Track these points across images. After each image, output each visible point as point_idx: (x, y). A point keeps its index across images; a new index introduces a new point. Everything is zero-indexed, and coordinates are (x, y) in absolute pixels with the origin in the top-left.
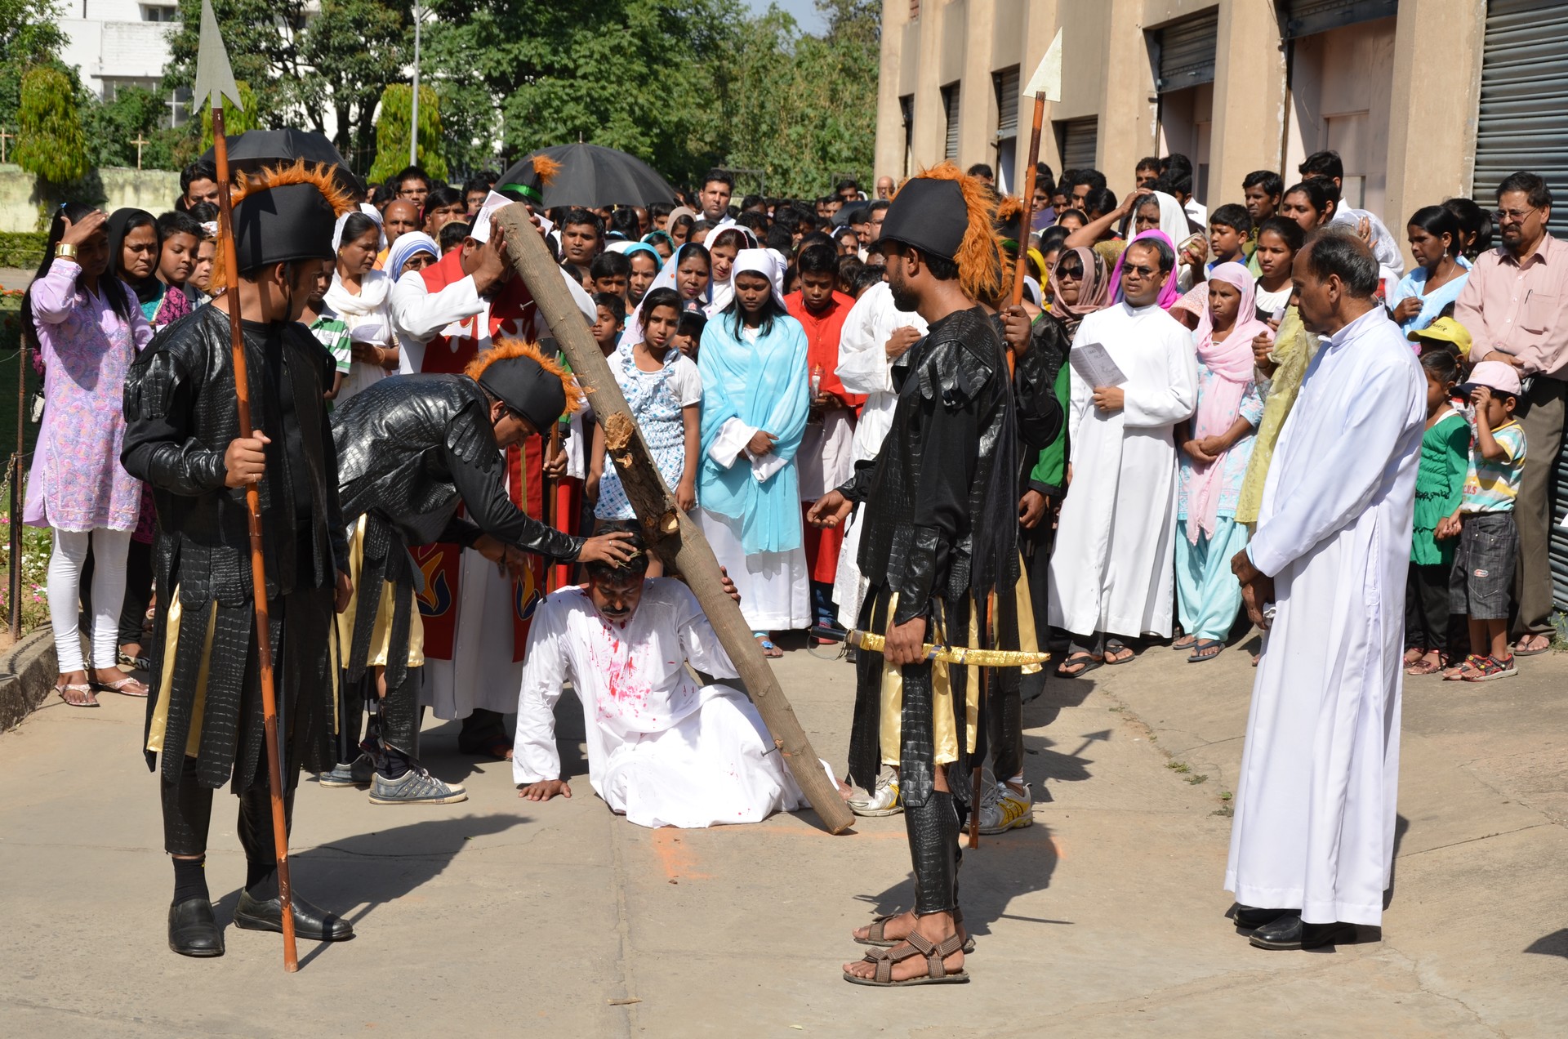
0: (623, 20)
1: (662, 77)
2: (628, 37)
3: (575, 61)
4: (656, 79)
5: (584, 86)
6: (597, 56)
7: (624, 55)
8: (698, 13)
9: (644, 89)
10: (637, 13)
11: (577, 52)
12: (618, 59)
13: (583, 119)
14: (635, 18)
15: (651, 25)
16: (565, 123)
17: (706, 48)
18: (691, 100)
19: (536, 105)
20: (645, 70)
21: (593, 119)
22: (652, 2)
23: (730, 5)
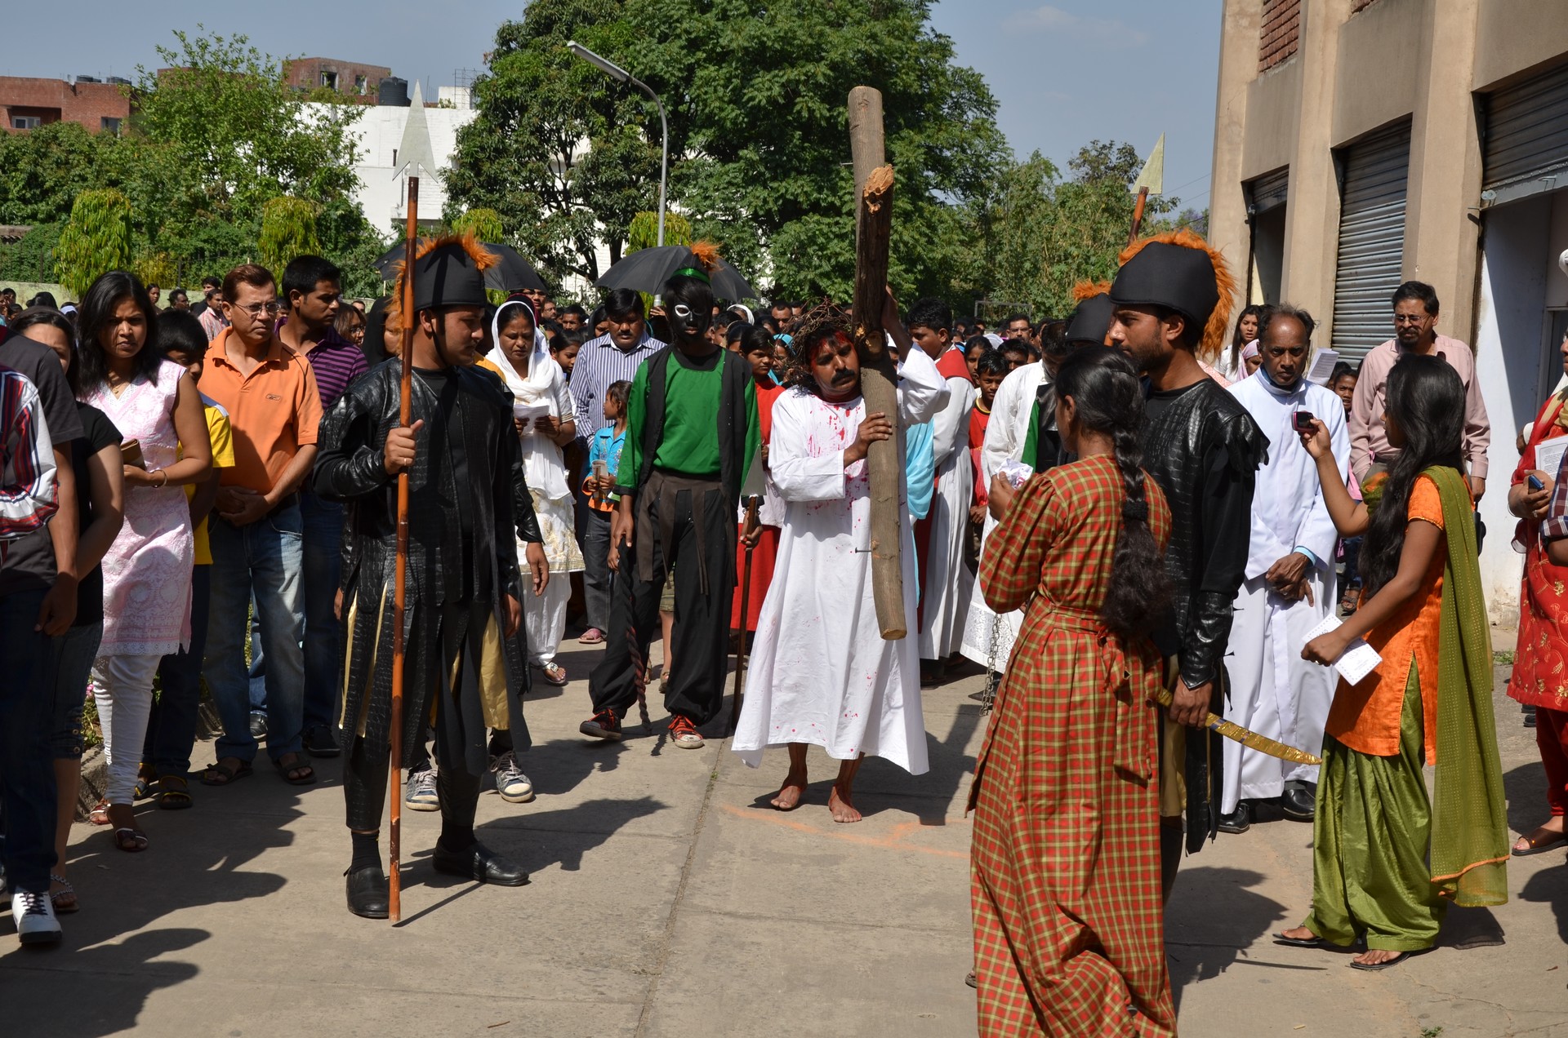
1: (926, 214)
3: (840, 198)
8: (964, 151)
9: (908, 225)
10: (904, 151)
11: (842, 188)
13: (848, 255)
14: (902, 154)
17: (972, 186)
18: (956, 237)
19: (801, 242)
20: (909, 207)
22: (918, 139)
23: (996, 143)
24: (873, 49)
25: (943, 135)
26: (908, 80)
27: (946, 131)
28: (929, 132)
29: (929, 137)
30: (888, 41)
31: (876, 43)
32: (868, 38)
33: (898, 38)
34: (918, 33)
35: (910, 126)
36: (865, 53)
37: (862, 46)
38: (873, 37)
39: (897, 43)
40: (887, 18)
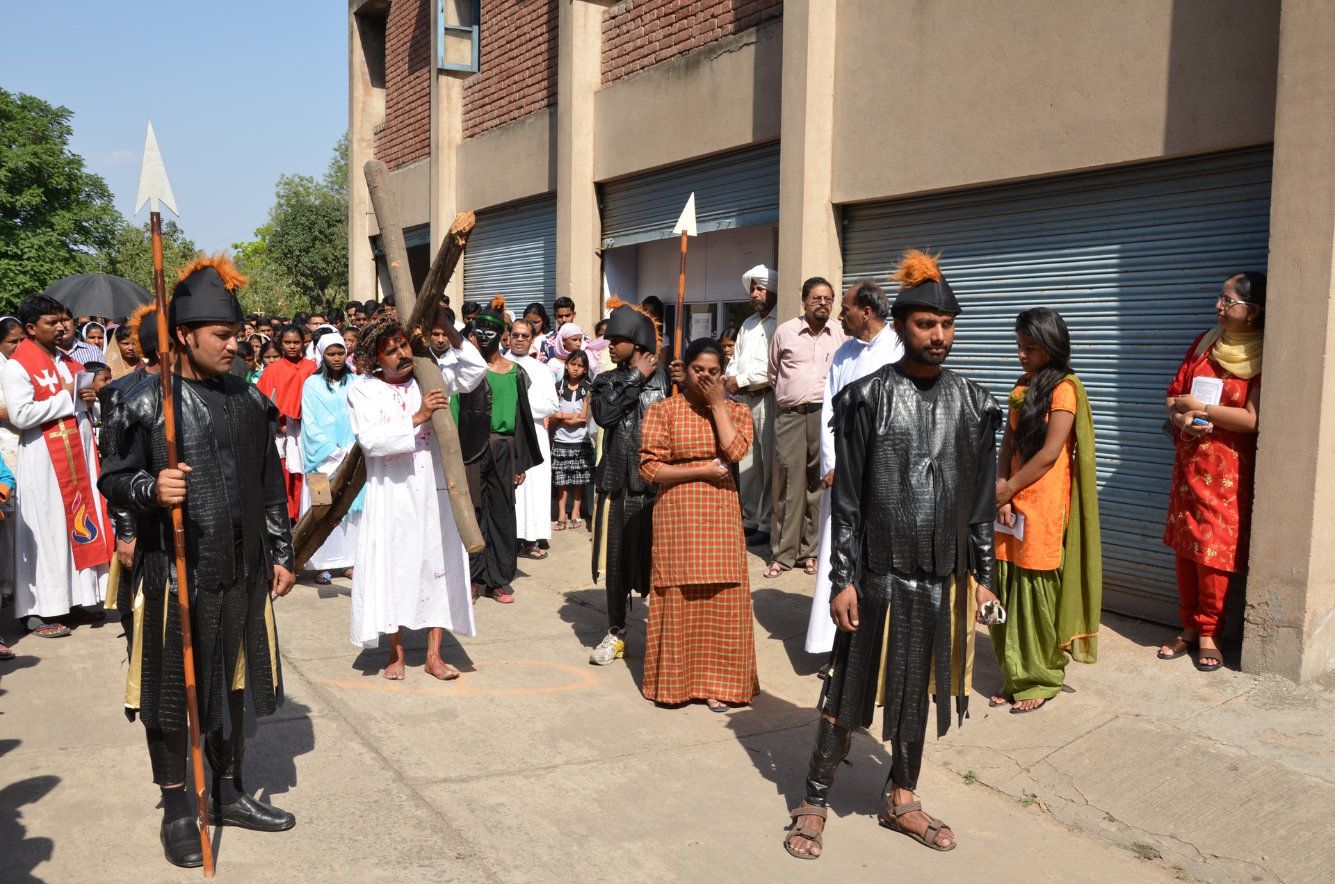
0: (51, 226)
1: (78, 259)
2: (55, 235)
3: (22, 250)
4: (75, 261)
5: (29, 265)
6: (36, 247)
7: (54, 247)
8: (98, 223)
9: (67, 266)
10: (60, 222)
11: (23, 244)
12: (49, 249)
13: (30, 284)
14: (59, 224)
15: (70, 228)
16: (18, 286)
17: (102, 243)
20: (68, 255)
21: (36, 284)
22: (68, 215)
23: (116, 218)
24: (35, 161)
25: (83, 213)
26: (59, 182)
27: (86, 210)
28: (75, 211)
29: (75, 214)
30: (44, 157)
31: (38, 158)
32: (32, 154)
33: (50, 156)
34: (62, 153)
35: (63, 208)
36: (31, 164)
37: (28, 159)
38: (35, 154)
39: (51, 159)
40: (41, 143)
